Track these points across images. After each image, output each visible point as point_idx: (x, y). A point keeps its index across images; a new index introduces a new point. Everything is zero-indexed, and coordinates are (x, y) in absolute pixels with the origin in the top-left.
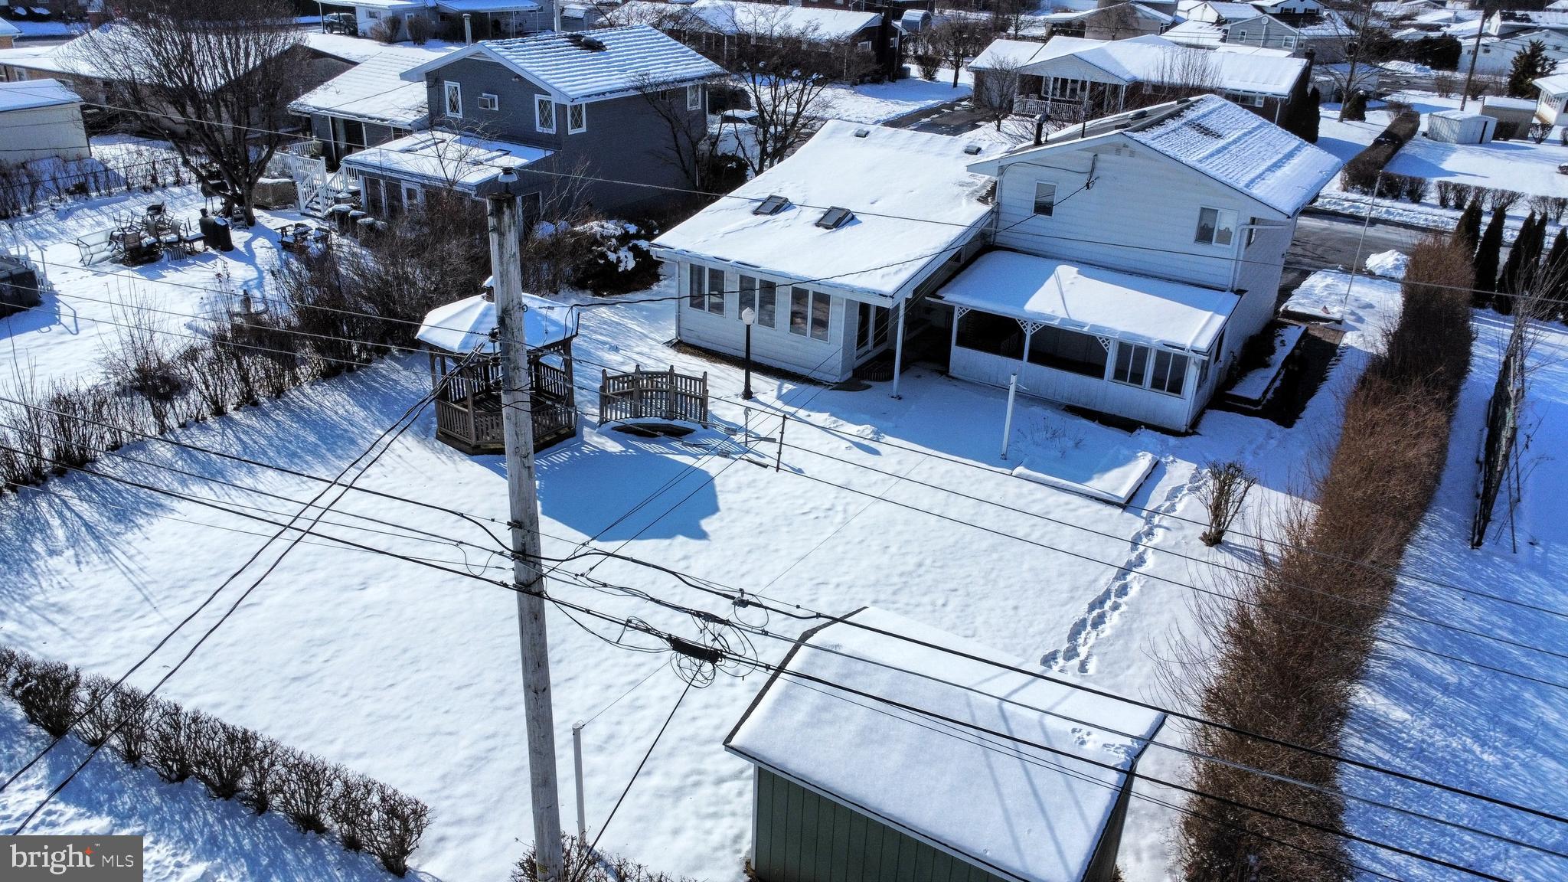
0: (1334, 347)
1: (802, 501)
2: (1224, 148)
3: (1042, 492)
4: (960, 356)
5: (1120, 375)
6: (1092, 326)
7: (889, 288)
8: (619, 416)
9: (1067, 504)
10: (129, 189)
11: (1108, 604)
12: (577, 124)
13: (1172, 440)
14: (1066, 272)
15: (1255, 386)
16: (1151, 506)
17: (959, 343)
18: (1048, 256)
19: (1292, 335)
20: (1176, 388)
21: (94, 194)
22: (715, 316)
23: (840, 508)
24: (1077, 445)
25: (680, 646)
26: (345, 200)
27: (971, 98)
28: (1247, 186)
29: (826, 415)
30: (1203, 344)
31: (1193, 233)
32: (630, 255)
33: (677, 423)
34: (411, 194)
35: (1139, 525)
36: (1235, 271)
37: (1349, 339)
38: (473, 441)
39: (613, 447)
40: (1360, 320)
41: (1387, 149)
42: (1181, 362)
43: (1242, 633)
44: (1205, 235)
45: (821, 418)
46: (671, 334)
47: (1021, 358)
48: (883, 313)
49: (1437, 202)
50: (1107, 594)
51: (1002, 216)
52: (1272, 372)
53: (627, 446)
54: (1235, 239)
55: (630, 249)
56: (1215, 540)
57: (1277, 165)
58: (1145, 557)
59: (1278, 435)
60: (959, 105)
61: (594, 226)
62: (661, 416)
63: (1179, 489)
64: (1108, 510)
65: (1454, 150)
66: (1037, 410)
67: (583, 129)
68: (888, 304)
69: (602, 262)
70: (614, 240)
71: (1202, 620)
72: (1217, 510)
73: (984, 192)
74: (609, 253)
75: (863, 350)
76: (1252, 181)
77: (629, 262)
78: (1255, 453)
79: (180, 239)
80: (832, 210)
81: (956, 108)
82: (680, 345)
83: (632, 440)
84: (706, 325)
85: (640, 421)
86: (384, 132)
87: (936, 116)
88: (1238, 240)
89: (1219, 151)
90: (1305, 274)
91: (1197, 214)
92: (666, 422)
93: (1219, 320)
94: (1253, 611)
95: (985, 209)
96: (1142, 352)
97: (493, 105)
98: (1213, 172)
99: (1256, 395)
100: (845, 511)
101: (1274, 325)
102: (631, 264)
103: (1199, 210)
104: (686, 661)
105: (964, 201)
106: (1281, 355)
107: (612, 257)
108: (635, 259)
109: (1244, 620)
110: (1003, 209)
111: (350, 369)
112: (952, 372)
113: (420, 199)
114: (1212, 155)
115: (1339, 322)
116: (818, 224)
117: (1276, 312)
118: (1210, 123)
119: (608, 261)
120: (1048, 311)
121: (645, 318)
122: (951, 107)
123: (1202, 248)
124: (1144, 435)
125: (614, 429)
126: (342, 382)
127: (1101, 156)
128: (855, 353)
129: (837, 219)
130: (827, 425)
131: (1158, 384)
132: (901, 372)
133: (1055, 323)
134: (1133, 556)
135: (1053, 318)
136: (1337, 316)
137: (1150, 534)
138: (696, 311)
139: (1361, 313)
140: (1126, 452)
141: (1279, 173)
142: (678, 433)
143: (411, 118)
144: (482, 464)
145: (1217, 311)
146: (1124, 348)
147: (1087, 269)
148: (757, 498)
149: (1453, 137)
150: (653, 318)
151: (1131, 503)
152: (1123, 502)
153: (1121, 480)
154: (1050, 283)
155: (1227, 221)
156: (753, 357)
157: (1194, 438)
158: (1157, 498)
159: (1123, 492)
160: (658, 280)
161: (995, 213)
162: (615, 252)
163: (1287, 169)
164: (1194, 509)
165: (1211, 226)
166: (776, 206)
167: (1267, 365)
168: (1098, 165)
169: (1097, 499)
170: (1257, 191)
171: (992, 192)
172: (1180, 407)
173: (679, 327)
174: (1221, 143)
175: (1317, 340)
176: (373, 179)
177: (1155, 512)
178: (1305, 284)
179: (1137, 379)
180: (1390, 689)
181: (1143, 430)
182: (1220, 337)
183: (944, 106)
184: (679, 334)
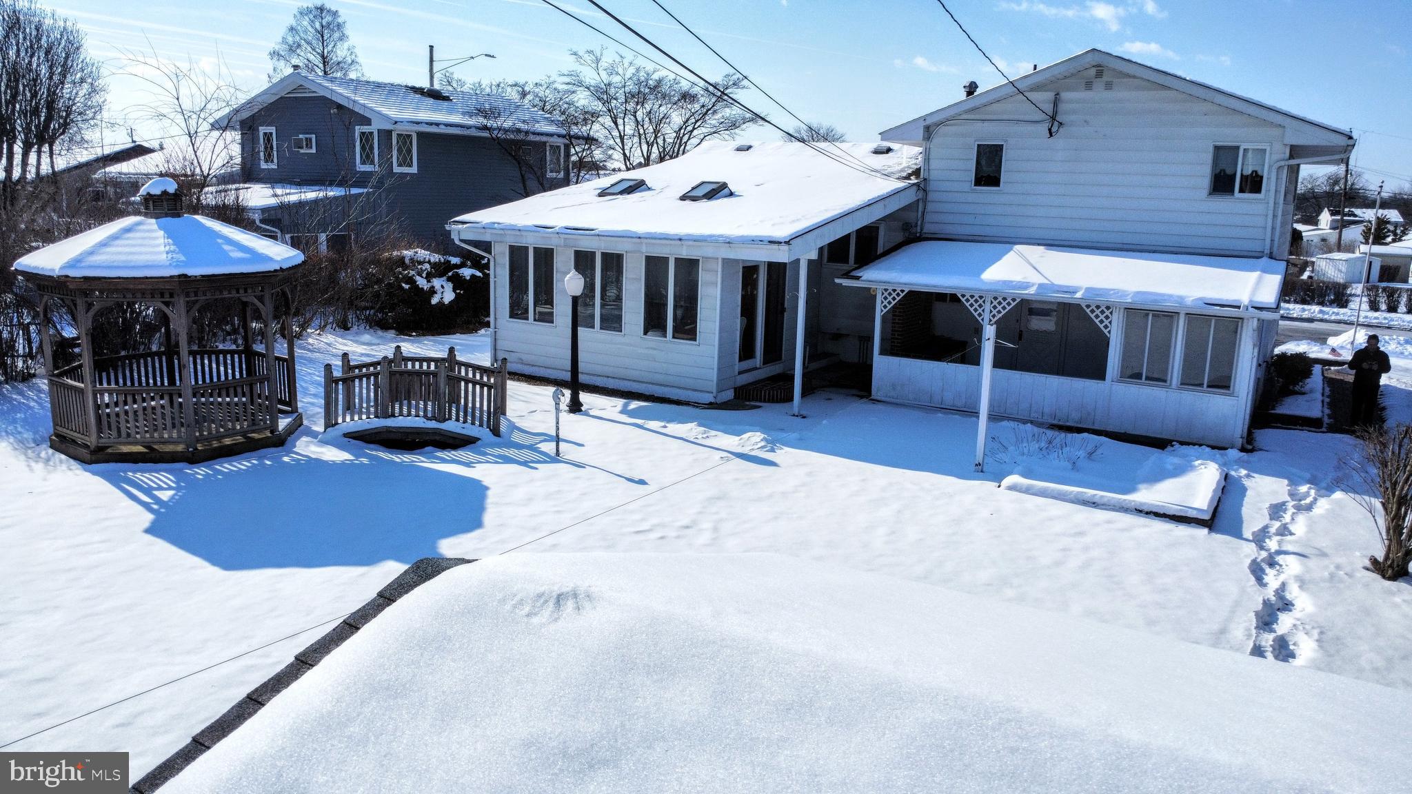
1: (637, 517)
4: (886, 369)
6: (1088, 289)
9: (1109, 522)
12: (405, 161)
14: (1030, 250)
15: (1306, 408)
17: (883, 352)
18: (999, 240)
22: (541, 327)
23: (707, 525)
29: (692, 425)
31: (1205, 182)
32: (450, 285)
33: (451, 426)
35: (1248, 550)
36: (1273, 228)
38: (92, 440)
39: (335, 456)
42: (1230, 328)
44: (1223, 182)
45: (683, 428)
47: (976, 362)
48: (777, 271)
51: (931, 196)
52: (1316, 399)
53: (360, 456)
54: (1269, 183)
55: (449, 279)
56: (1393, 570)
58: (1288, 596)
61: (404, 252)
62: (425, 416)
64: (1183, 531)
67: (414, 170)
69: (406, 287)
70: (427, 266)
74: (418, 278)
75: (748, 364)
77: (445, 293)
80: (702, 183)
83: (372, 450)
84: (530, 341)
85: (389, 422)
88: (1272, 184)
91: (1208, 157)
92: (433, 424)
96: (1165, 318)
97: (309, 145)
99: (1313, 415)
100: (715, 529)
102: (448, 297)
103: (1211, 149)
107: (425, 285)
108: (454, 290)
110: (932, 186)
112: (875, 393)
116: (683, 199)
119: (415, 287)
120: (1017, 277)
123: (1223, 204)
124: (1185, 450)
125: (347, 435)
127: (1065, 95)
128: (738, 366)
129: (709, 192)
130: (690, 436)
131: (1191, 381)
132: (804, 394)
134: (1267, 595)
135: (1027, 286)
137: (1273, 561)
138: (518, 324)
140: (1173, 460)
144: (94, 473)
146: (1136, 318)
147: (1056, 248)
148: (558, 512)
151: (1217, 521)
152: (1207, 517)
153: (1185, 493)
154: (1011, 257)
155: (1253, 161)
157: (1258, 454)
158: (1255, 517)
159: (1196, 507)
161: (921, 190)
162: (429, 277)
165: (1229, 172)
167: (1303, 393)
168: (1062, 107)
169: (1157, 515)
171: (915, 172)
172: (1228, 409)
173: (495, 349)
175: (1339, 381)
177: (1264, 533)
179: (1158, 378)
181: (1177, 445)
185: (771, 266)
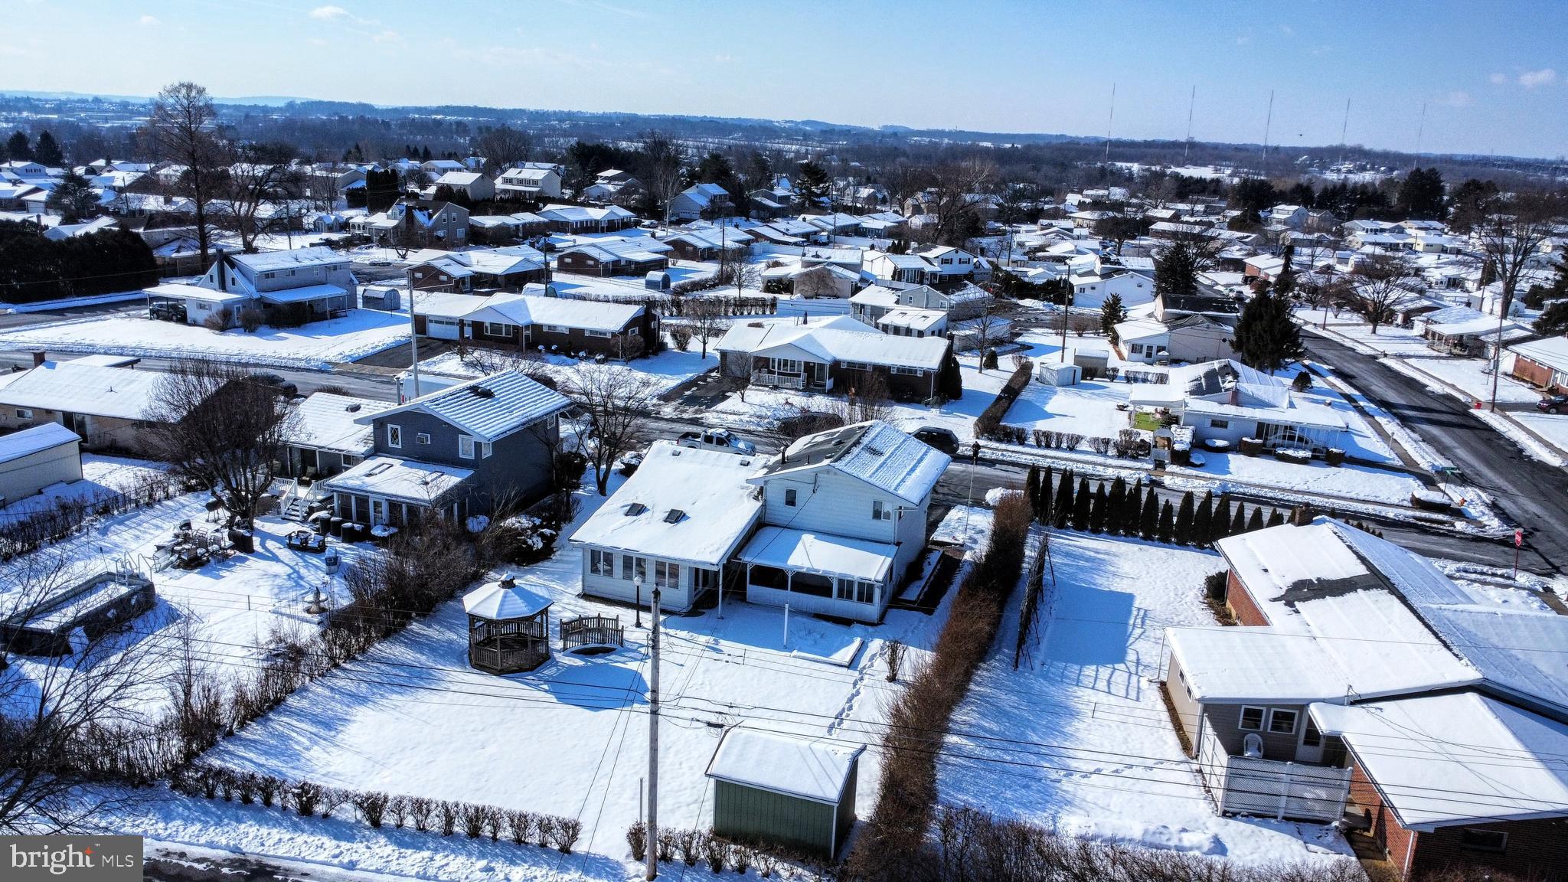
0: (960, 561)
2: (884, 463)
3: (807, 664)
4: (752, 590)
5: (840, 595)
6: (823, 570)
7: (715, 561)
8: (575, 644)
10: (137, 506)
11: (844, 716)
13: (870, 629)
14: (807, 538)
15: (913, 593)
16: (861, 666)
17: (751, 584)
18: (796, 529)
19: (934, 557)
20: (870, 600)
21: (116, 512)
22: (608, 578)
24: (822, 636)
25: (710, 724)
26: (319, 509)
27: (717, 368)
28: (895, 489)
30: (880, 577)
31: (871, 514)
32: (539, 539)
33: (607, 645)
34: (377, 504)
35: (856, 674)
36: (894, 533)
37: (968, 556)
38: (499, 668)
39: (578, 662)
40: (975, 542)
41: (1004, 403)
42: (871, 587)
43: (897, 713)
44: (877, 515)
45: (684, 634)
46: (578, 588)
47: (786, 588)
48: (710, 573)
49: (1034, 443)
50: (843, 710)
51: (768, 509)
52: (923, 583)
53: (587, 661)
54: (892, 516)
55: (538, 535)
56: (892, 679)
57: (913, 470)
58: (860, 691)
59: (925, 620)
60: (710, 377)
61: (511, 522)
62: (598, 643)
63: (875, 655)
64: (840, 670)
65: (1055, 393)
66: (799, 619)
67: (491, 454)
68: (715, 569)
69: (525, 546)
70: (528, 530)
71: (880, 709)
72: (892, 663)
73: (756, 493)
74: (528, 540)
75: (697, 591)
76: (898, 485)
77: (539, 544)
78: (913, 632)
79: (221, 548)
80: (673, 511)
81: (709, 380)
82: (586, 596)
83: (585, 657)
84: (602, 583)
85: (587, 646)
86: (351, 460)
87: (694, 389)
88: (894, 517)
89: (881, 466)
90: (948, 509)
91: (872, 505)
92: (602, 645)
93: (889, 560)
94: (901, 705)
95: (759, 504)
96: (851, 583)
97: (427, 440)
98: (877, 483)
99: (914, 598)
101: (924, 552)
102: (540, 545)
103: (872, 503)
104: (712, 729)
105: (745, 499)
106: (928, 570)
107: (530, 542)
108: (542, 541)
109: (898, 709)
110: (768, 504)
111: (395, 631)
112: (749, 599)
113: (385, 508)
114: (877, 470)
115: (962, 545)
116: (665, 521)
117: (927, 540)
118: (875, 445)
119: (528, 545)
120: (799, 564)
121: (558, 579)
122: (704, 378)
124: (856, 627)
125: (573, 652)
126: (396, 639)
127: (819, 475)
129: (676, 517)
130: (687, 637)
131: (860, 599)
132: (723, 602)
133: (804, 570)
134: (854, 691)
135: (802, 568)
136: (961, 542)
137: (862, 679)
138: (595, 575)
139: (976, 536)
140: (847, 638)
141: (914, 475)
142: (609, 651)
143: (361, 449)
145: (888, 556)
146: (841, 582)
147: (820, 536)
149: (1054, 382)
150: (564, 578)
151: (852, 664)
152: (846, 666)
153: (845, 654)
154: (800, 546)
155: (887, 508)
156: (641, 603)
157: (882, 626)
158: (864, 661)
159: (847, 659)
160: (554, 552)
161: (764, 506)
162: (531, 538)
163: (918, 471)
164: (881, 666)
165: (879, 511)
166: (636, 510)
167: (920, 578)
168: (818, 479)
169: (834, 664)
170: (900, 492)
171: (761, 491)
172: (872, 610)
173: (583, 585)
174: (882, 459)
175: (949, 557)
176: (345, 495)
177: (864, 668)
178: (947, 517)
179: (850, 597)
180: (959, 734)
181: (854, 624)
182: (891, 568)
183: (699, 378)
184: (584, 589)
185: (705, 571)
